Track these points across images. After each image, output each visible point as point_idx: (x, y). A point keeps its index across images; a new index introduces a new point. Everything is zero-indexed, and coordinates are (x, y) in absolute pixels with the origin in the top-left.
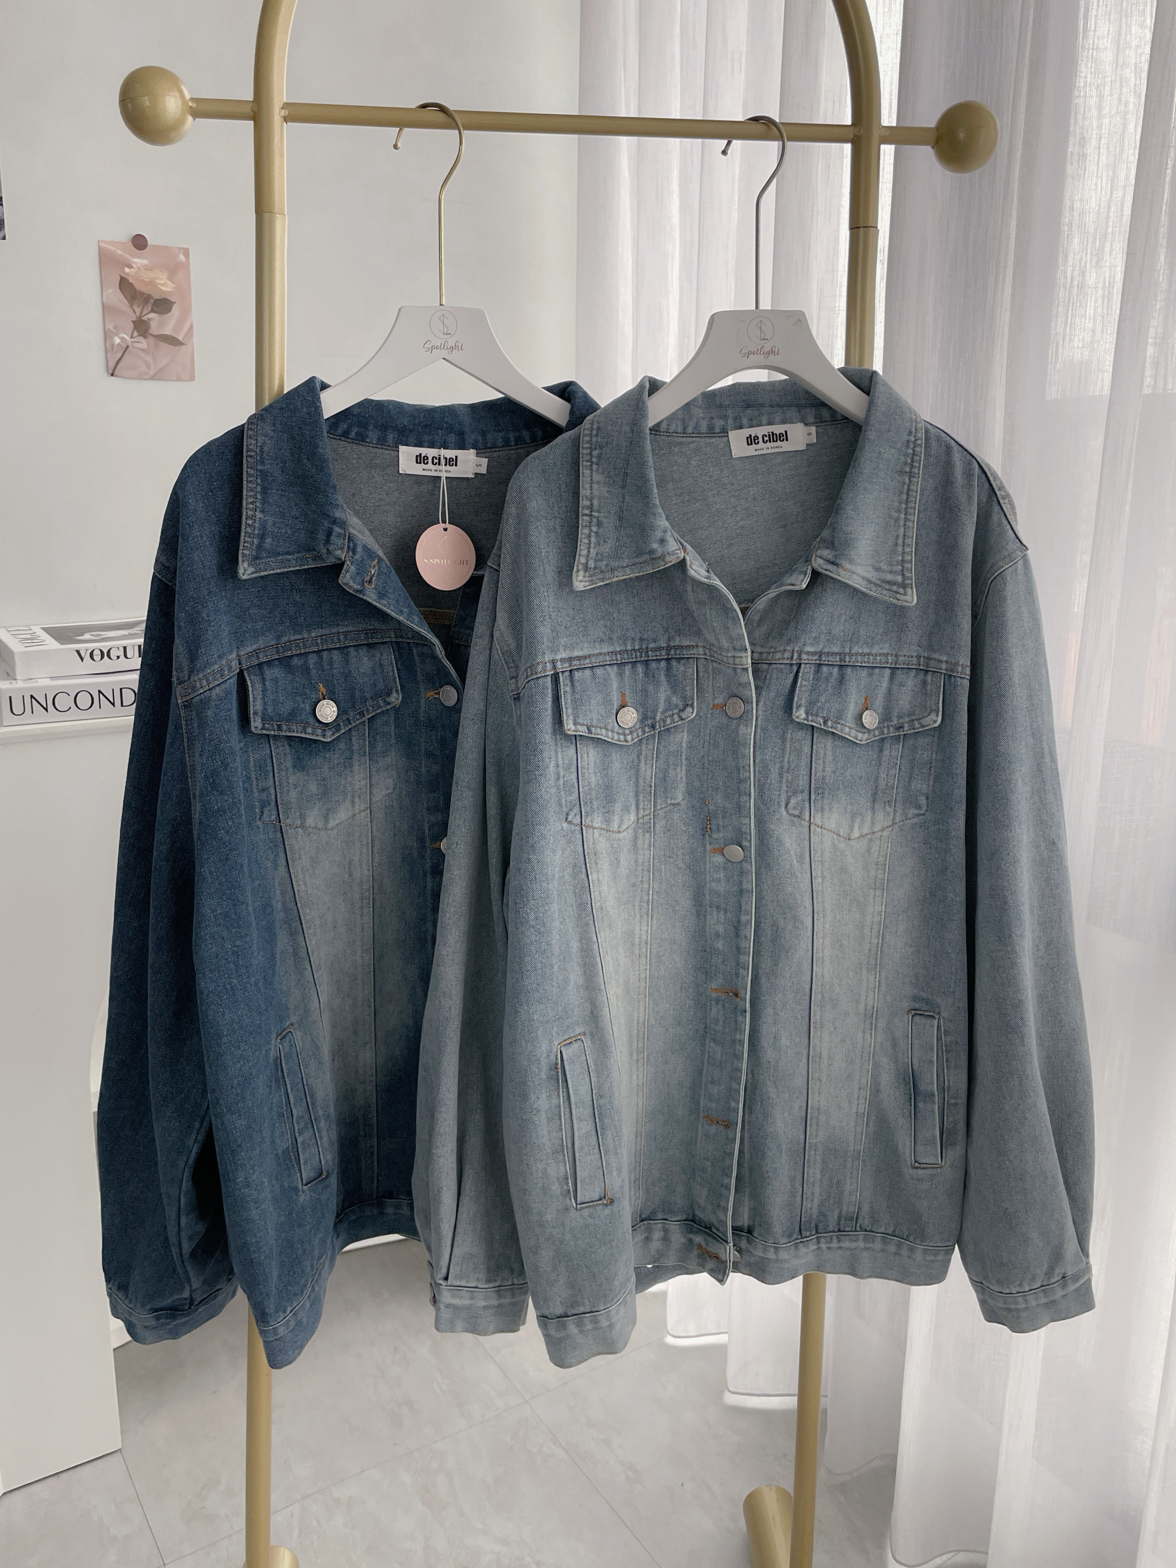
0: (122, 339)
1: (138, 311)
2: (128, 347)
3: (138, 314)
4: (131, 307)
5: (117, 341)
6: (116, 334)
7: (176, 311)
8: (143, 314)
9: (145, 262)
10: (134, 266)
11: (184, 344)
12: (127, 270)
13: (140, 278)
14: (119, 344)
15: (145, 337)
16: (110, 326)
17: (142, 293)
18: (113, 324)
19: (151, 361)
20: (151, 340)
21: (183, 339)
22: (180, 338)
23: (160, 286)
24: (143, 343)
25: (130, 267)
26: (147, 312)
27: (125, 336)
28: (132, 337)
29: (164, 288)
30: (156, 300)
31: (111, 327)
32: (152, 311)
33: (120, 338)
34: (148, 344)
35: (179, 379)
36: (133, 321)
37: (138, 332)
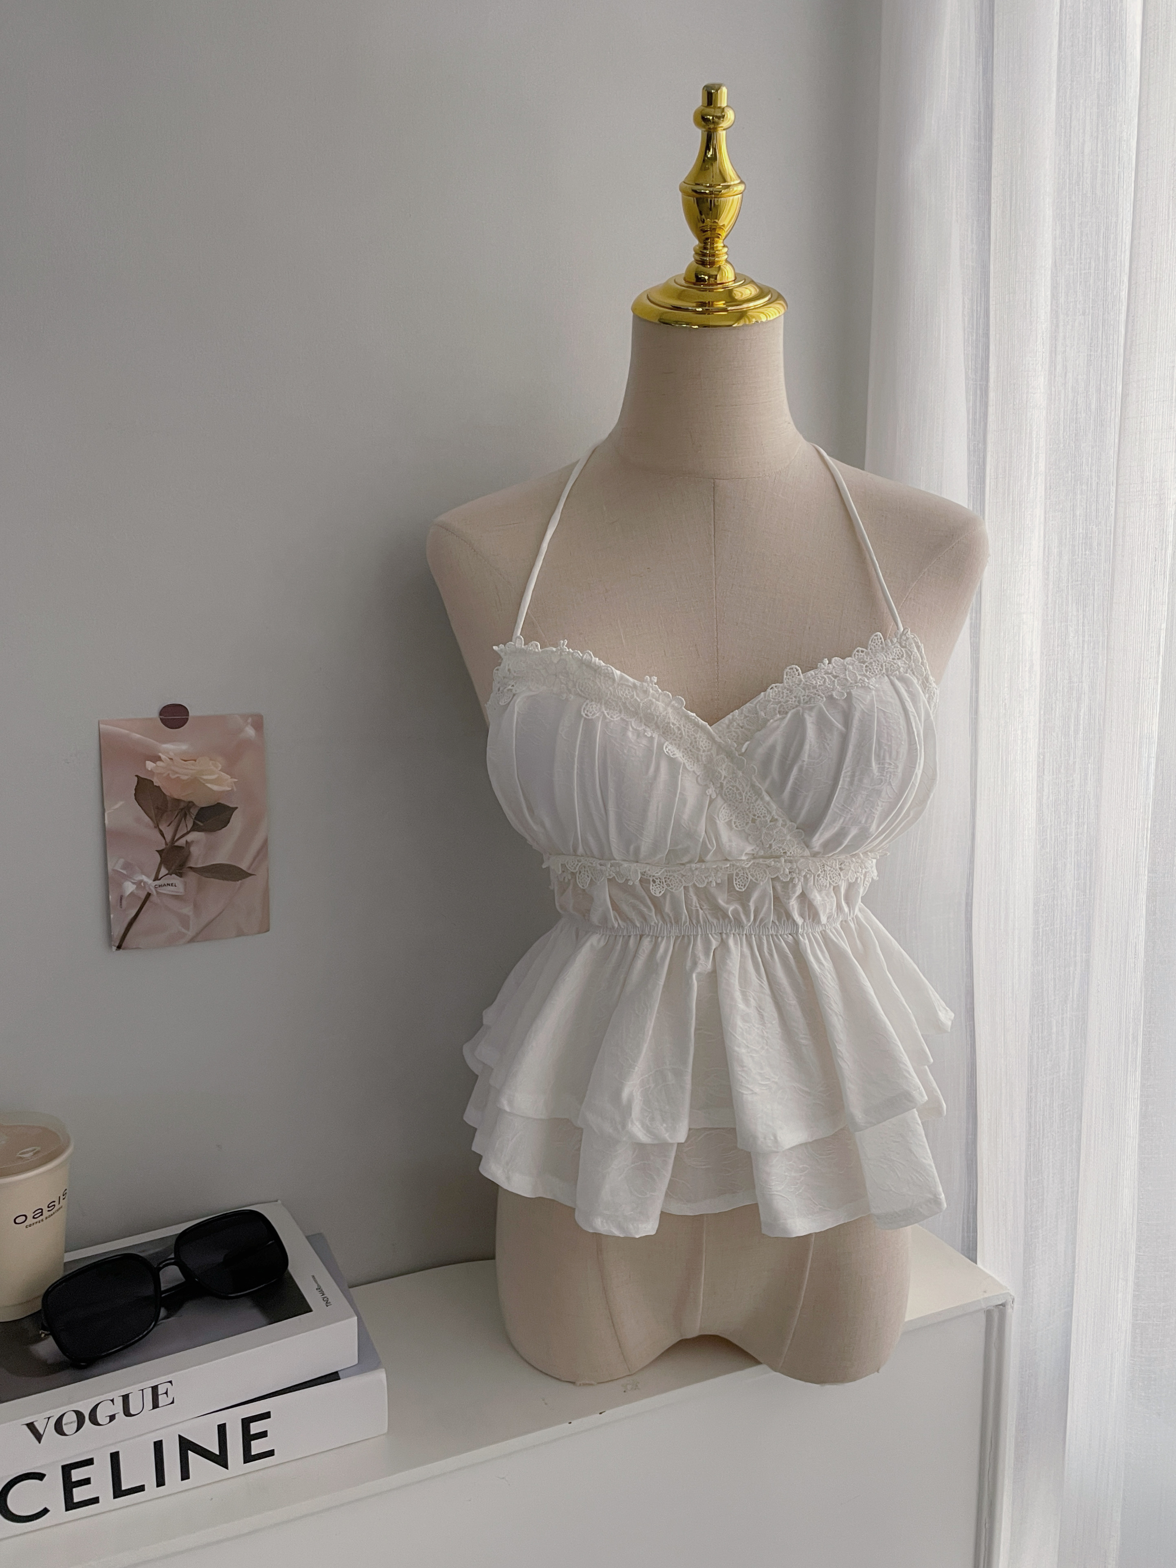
0: (139, 884)
1: (169, 833)
2: (149, 895)
3: (169, 838)
4: (157, 826)
5: (129, 888)
6: (127, 877)
7: (237, 821)
8: (176, 838)
9: (184, 747)
10: (163, 757)
11: (251, 875)
12: (150, 765)
13: (173, 777)
14: (132, 893)
15: (180, 875)
16: (116, 864)
17: (178, 801)
18: (122, 861)
19: (191, 914)
20: (192, 877)
21: (249, 868)
22: (244, 866)
23: (209, 785)
24: (178, 885)
25: (156, 759)
26: (185, 831)
27: (144, 878)
28: (156, 879)
29: (215, 788)
30: (202, 808)
31: (118, 868)
32: (195, 828)
33: (134, 883)
34: (185, 884)
35: (240, 933)
36: (159, 852)
37: (167, 869)
